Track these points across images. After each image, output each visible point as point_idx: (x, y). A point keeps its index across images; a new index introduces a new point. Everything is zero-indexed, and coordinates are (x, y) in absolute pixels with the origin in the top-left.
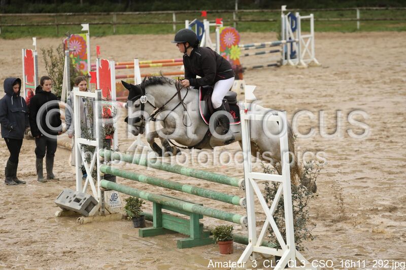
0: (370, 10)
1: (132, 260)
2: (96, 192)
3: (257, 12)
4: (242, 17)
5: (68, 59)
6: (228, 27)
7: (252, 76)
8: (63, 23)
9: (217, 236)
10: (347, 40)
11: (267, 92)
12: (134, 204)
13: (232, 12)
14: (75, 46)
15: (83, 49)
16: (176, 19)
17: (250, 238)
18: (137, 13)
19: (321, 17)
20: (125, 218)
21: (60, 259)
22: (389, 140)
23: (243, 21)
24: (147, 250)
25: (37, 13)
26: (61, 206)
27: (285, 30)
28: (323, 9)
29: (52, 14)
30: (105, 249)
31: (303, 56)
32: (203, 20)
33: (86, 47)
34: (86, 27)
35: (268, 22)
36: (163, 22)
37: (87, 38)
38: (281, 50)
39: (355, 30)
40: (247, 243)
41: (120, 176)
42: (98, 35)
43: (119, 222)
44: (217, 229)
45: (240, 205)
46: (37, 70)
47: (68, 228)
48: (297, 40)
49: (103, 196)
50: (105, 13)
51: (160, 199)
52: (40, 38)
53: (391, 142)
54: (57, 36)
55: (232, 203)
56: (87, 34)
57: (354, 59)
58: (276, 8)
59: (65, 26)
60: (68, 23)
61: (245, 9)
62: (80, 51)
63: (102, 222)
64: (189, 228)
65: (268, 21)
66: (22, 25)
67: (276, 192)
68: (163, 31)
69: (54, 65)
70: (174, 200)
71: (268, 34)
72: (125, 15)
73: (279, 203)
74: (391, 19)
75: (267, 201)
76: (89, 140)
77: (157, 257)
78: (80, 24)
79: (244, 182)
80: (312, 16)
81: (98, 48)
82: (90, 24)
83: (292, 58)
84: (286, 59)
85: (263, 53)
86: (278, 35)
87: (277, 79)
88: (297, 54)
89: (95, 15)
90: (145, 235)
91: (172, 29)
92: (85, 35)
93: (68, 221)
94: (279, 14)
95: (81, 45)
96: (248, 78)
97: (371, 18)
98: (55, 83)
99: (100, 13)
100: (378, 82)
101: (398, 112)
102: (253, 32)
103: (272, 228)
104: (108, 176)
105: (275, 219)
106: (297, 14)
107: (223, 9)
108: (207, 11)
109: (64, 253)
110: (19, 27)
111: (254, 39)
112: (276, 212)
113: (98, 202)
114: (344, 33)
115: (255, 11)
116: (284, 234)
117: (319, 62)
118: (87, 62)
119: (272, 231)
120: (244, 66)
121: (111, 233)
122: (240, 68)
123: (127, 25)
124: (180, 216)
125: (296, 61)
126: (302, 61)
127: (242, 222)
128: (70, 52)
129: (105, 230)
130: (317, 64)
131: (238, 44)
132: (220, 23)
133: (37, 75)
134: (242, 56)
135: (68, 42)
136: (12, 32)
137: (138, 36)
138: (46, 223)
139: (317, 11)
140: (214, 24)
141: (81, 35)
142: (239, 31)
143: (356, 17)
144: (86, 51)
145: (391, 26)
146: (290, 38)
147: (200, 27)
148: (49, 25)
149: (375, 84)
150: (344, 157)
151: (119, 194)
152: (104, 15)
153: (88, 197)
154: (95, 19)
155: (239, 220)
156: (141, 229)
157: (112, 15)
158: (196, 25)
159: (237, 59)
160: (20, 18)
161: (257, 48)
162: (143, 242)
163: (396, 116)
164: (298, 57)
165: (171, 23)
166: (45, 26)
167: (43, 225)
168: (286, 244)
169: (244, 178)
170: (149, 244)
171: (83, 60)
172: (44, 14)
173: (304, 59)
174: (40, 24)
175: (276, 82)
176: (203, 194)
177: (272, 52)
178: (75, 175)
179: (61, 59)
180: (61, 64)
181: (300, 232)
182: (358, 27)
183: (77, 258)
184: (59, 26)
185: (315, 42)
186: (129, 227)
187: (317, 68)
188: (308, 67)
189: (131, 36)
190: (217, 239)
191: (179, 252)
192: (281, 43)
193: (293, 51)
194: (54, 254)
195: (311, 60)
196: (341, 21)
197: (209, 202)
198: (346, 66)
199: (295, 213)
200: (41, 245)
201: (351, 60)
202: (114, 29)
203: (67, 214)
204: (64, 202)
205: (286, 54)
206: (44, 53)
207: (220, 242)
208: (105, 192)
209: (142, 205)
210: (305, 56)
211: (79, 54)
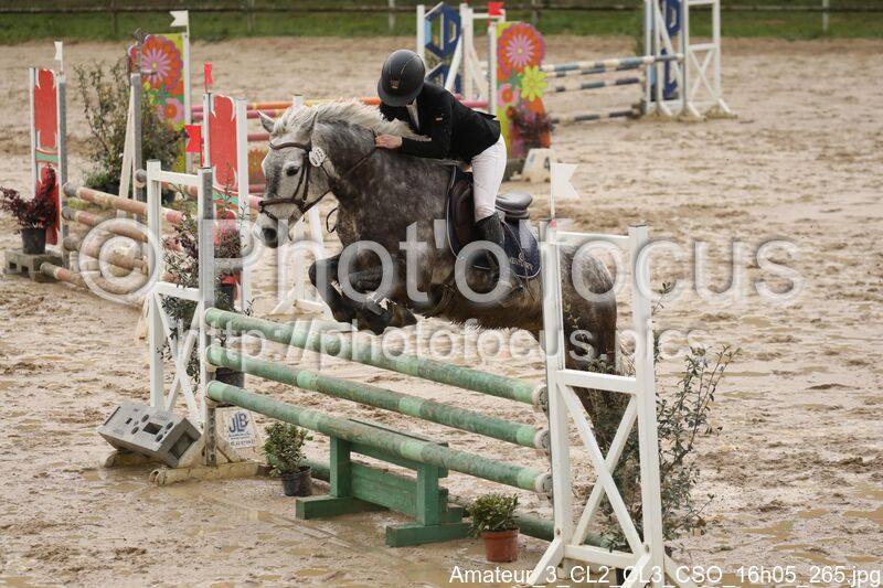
1: (277, 572)
2: (196, 410)
5: (137, 94)
6: (517, 23)
7: (572, 139)
8: (130, 8)
9: (480, 520)
10: (799, 57)
11: (606, 178)
12: (283, 441)
14: (154, 64)
15: (173, 69)
16: (396, 1)
17: (558, 526)
19: (738, 2)
21: (108, 568)
23: (554, 9)
24: (313, 550)
26: (113, 442)
27: (653, 31)
30: (217, 545)
31: (692, 92)
32: (458, 5)
33: (181, 64)
34: (181, 18)
35: (612, 12)
36: (364, 7)
37: (184, 44)
38: (641, 78)
39: (817, 35)
40: (550, 538)
41: (255, 373)
43: (249, 482)
44: (479, 502)
46: (64, 117)
47: (130, 495)
48: (680, 55)
49: (212, 420)
51: (346, 429)
52: (75, 43)
54: (114, 37)
55: (515, 441)
56: (183, 34)
57: (813, 104)
60: (141, 8)
62: (166, 75)
63: (208, 480)
64: (413, 501)
65: (612, 9)
66: (32, 9)
68: (365, 28)
69: (106, 107)
70: (380, 431)
71: (612, 41)
76: (181, 286)
77: (338, 566)
78: (168, 11)
79: (544, 393)
81: (208, 69)
82: (190, 11)
83: (667, 98)
84: (653, 100)
85: (600, 85)
86: (635, 43)
87: (629, 146)
88: (679, 89)
90: (312, 513)
91: (387, 25)
92: (180, 38)
93: (130, 477)
95: (168, 62)
96: (561, 143)
97: (855, 7)
98: (106, 150)
100: (870, 157)
102: (578, 34)
103: (609, 502)
104: (228, 374)
105: (618, 482)
109: (118, 552)
110: (25, 16)
113: (202, 432)
114: (791, 40)
117: (731, 108)
118: (182, 102)
119: (611, 510)
120: (552, 116)
121: (230, 506)
122: (544, 121)
123: (282, 14)
124: (393, 471)
125: (677, 104)
126: (691, 106)
128: (144, 77)
129: (217, 499)
130: (725, 113)
131: (539, 64)
132: (499, 14)
133: (63, 130)
134: (550, 93)
135: (138, 52)
136: (8, 28)
137: (305, 39)
138: (77, 481)
140: (485, 16)
141: (169, 37)
142: (543, 34)
143: (820, 3)
144: (180, 75)
146: (664, 52)
147: (451, 22)
148: (96, 11)
149: (861, 162)
150: (784, 335)
151: (252, 416)
153: (177, 422)
155: (533, 483)
156: (300, 499)
158: (442, 17)
159: (537, 99)
161: (584, 73)
162: (307, 530)
164: (681, 96)
165: (384, 11)
166: (87, 13)
167: (71, 487)
168: (642, 540)
169: (546, 381)
170: (320, 535)
171: (172, 97)
173: (694, 101)
174: (74, 9)
175: (629, 154)
176: (447, 419)
177: (619, 83)
178: (147, 367)
179: (122, 94)
180: (122, 104)
182: (825, 27)
183: (147, 565)
184: (119, 15)
185: (722, 60)
186: (272, 496)
187: (725, 123)
188: (705, 120)
189: (288, 40)
190: (480, 527)
191: (390, 555)
192: (641, 63)
193: (671, 81)
194: (94, 555)
195: (712, 103)
196: (784, 11)
197: (463, 438)
198: (794, 118)
199: (665, 469)
200: (64, 534)
201: (806, 105)
202: (249, 22)
203: (127, 460)
204: (122, 434)
205: (654, 87)
206: (82, 78)
207: (486, 534)
208: (218, 409)
209: (305, 442)
210: (698, 95)
211: (164, 83)
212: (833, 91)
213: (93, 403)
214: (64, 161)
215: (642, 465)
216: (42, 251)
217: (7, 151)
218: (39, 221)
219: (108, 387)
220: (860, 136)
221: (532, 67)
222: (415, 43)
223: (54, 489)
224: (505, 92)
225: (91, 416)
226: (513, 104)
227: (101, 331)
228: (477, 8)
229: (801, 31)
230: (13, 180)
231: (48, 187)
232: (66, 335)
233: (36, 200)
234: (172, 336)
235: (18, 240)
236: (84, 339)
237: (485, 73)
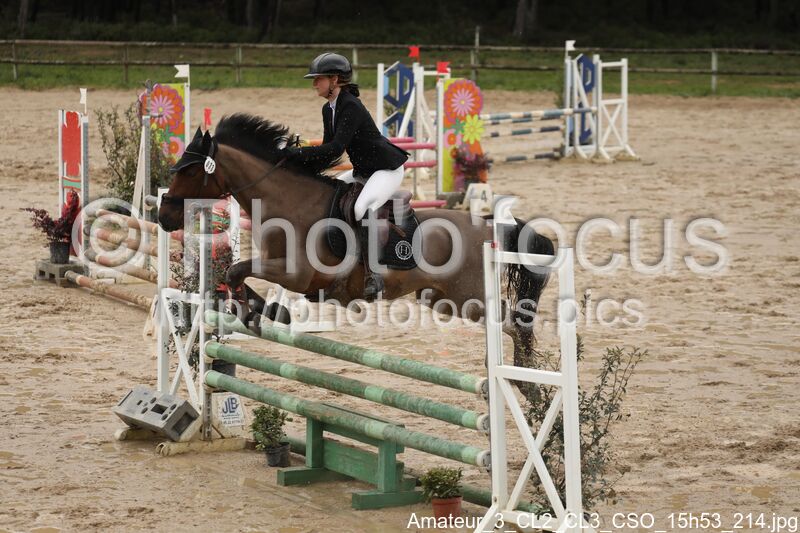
0: (737, 53)
1: (262, 529)
2: (196, 394)
3: (518, 51)
4: (487, 61)
5: (147, 132)
6: (461, 79)
7: (504, 176)
8: (138, 62)
9: (431, 488)
10: (692, 112)
11: (532, 208)
12: (268, 420)
13: (469, 51)
14: (160, 107)
15: (177, 112)
16: (359, 59)
17: (495, 494)
18: (284, 46)
19: (641, 65)
20: (251, 447)
21: (122, 524)
22: (769, 309)
23: (489, 68)
24: (291, 512)
25: (87, 39)
26: (125, 419)
27: (572, 88)
28: (645, 50)
29: (117, 44)
30: (212, 505)
31: (603, 140)
32: (411, 63)
33: (183, 109)
34: (183, 71)
35: (537, 72)
37: (186, 93)
38: (562, 127)
39: (706, 93)
40: (488, 505)
41: (244, 364)
42: (204, 87)
43: (239, 454)
44: (430, 474)
45: (476, 429)
46: (86, 152)
47: (140, 463)
48: (594, 108)
49: (209, 403)
50: (221, 45)
51: (319, 412)
52: (94, 90)
53: (774, 314)
54: (125, 85)
55: (461, 424)
56: (185, 84)
57: (703, 150)
58: (555, 45)
59: (141, 67)
60: (147, 62)
61: (492, 45)
62: (170, 117)
63: (204, 452)
64: (375, 471)
65: (537, 69)
66: (57, 62)
67: (547, 406)
69: (120, 143)
70: (347, 414)
71: (538, 96)
72: (259, 49)
73: (554, 428)
74: (779, 74)
75: (530, 423)
76: (184, 292)
77: (312, 525)
78: (173, 65)
79: (486, 384)
80: (624, 63)
81: (206, 114)
82: (191, 65)
83: (583, 143)
84: (571, 145)
85: (528, 132)
86: (557, 97)
87: (551, 183)
88: (593, 136)
89: (201, 47)
90: (290, 480)
92: (182, 87)
93: (139, 449)
94: (561, 56)
95: (172, 106)
96: (495, 179)
97: (738, 70)
98: (121, 178)
99: (210, 44)
101: (788, 255)
102: (509, 90)
103: (538, 476)
104: (221, 364)
105: (545, 459)
106: (596, 58)
107: (450, 43)
108: (420, 46)
109: (130, 511)
110: (52, 67)
111: (509, 104)
112: (548, 444)
113: (200, 413)
114: (685, 97)
115: (513, 48)
116: (561, 489)
117: (635, 152)
118: (183, 140)
120: (489, 157)
121: (222, 474)
122: (482, 160)
123: (264, 69)
124: (358, 448)
125: (591, 149)
126: (603, 151)
127: (479, 461)
128: (153, 119)
129: (212, 468)
130: (631, 156)
131: (478, 114)
132: (446, 72)
133: (86, 162)
134: (486, 138)
135: (148, 98)
136: (37, 76)
137: (283, 90)
138: (96, 452)
139: (634, 53)
140: (434, 73)
141: (173, 86)
142: (482, 88)
143: (710, 67)
144: (182, 117)
145: (777, 87)
146: (580, 105)
147: (405, 78)
148: (110, 64)
150: (681, 341)
151: (241, 400)
152: (219, 48)
153: (179, 403)
154: (200, 56)
155: (475, 459)
156: (281, 469)
157: (234, 48)
158: (398, 74)
159: (476, 142)
160: (54, 49)
161: (515, 122)
162: (285, 495)
163: (784, 263)
164: (594, 142)
166: (103, 66)
167: (91, 456)
168: (565, 508)
169: (487, 374)
170: (297, 499)
171: (175, 136)
172: (101, 43)
173: (605, 146)
174: (92, 62)
175: (551, 189)
176: (405, 405)
177: (544, 130)
178: (155, 358)
179: (134, 132)
180: (133, 141)
181: (593, 484)
182: (713, 87)
183: (155, 522)
184: (130, 67)
185: (629, 113)
186: (258, 465)
187: (631, 165)
188: (614, 162)
189: (269, 90)
190: (430, 495)
191: (356, 516)
192: (563, 114)
193: (586, 129)
194: (110, 513)
195: (621, 148)
196: (680, 73)
197: (415, 421)
198: (688, 161)
199: (584, 448)
200: (86, 495)
201: (698, 151)
202: (237, 76)
203: (138, 434)
204: (133, 413)
205: (572, 135)
206: (100, 118)
207: (435, 501)
208: (213, 394)
209: (286, 422)
210: (608, 141)
211: (169, 124)
212: (720, 139)
213: (109, 388)
214: (86, 187)
215: (565, 445)
216: (66, 261)
217: (37, 178)
218: (64, 237)
219: (122, 374)
220: (742, 178)
221: (472, 115)
222: (376, 95)
223: (77, 458)
224: (451, 135)
225: (108, 398)
226: (457, 146)
227: (115, 328)
228: (427, 66)
229: (693, 90)
230: (41, 203)
231: (73, 209)
232: (85, 331)
233: (62, 219)
234: (176, 333)
235: (46, 253)
236: (101, 335)
237: (433, 121)
